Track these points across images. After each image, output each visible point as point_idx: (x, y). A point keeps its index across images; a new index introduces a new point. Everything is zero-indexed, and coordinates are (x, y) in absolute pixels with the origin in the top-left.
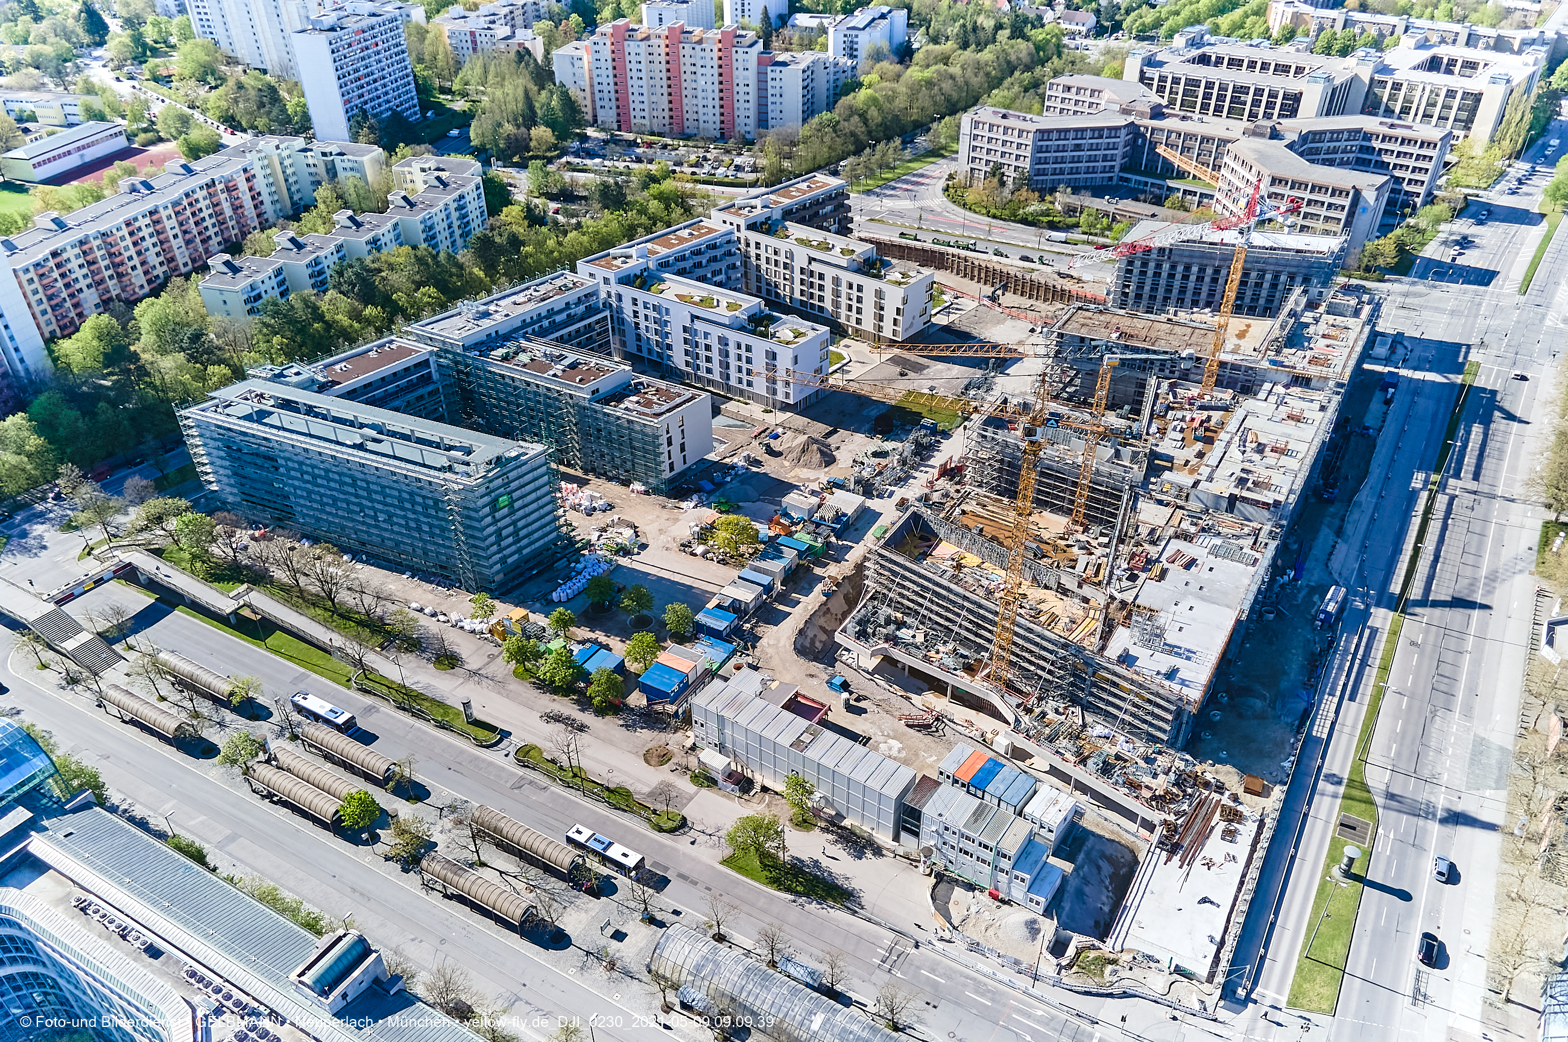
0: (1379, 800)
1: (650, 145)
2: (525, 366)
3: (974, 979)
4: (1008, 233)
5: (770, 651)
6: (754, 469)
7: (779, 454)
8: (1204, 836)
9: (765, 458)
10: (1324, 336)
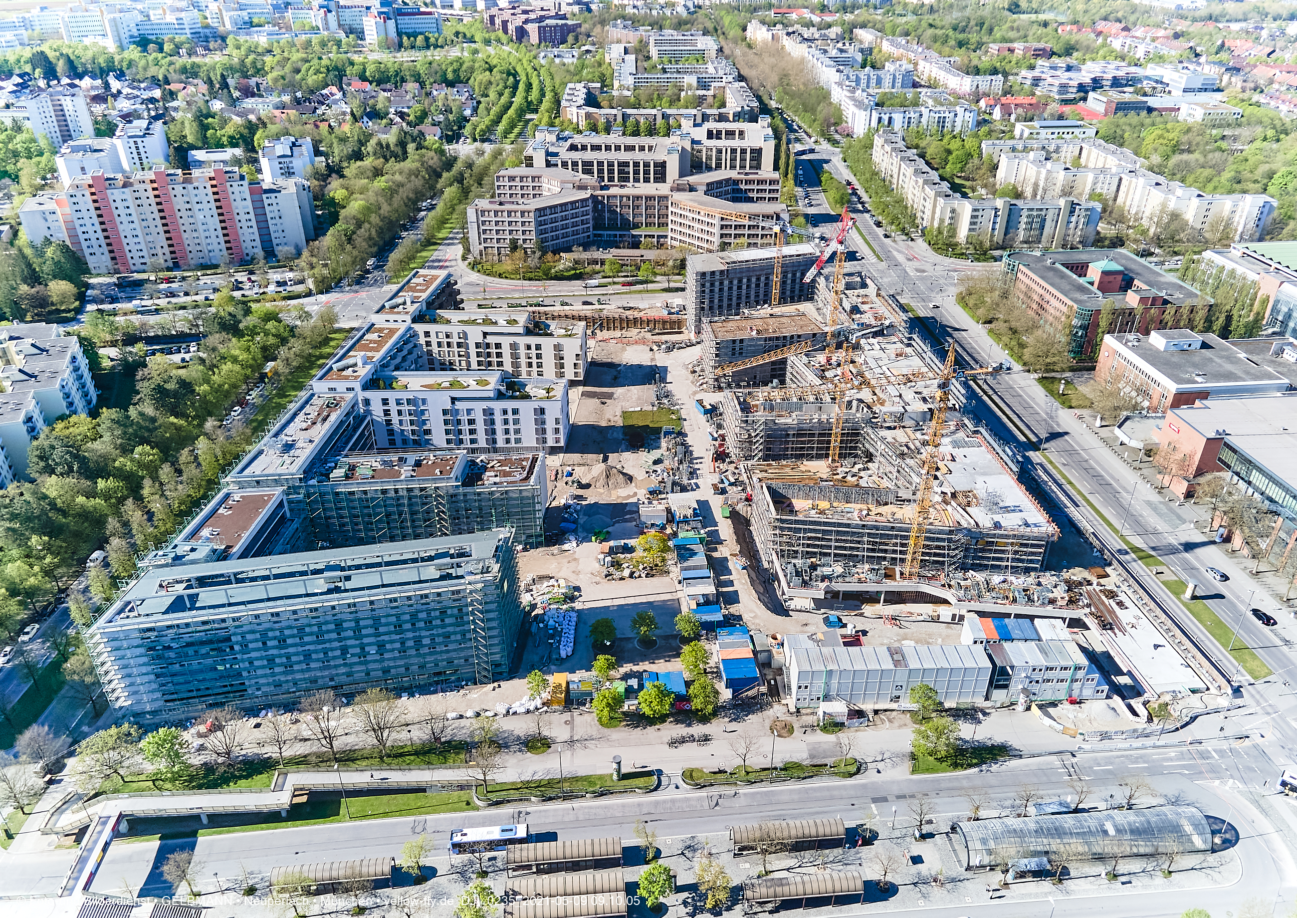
0: (1153, 553)
1: (168, 280)
2: (373, 477)
3: (1122, 756)
4: (551, 288)
5: (757, 621)
6: (584, 503)
7: (588, 486)
8: (1112, 612)
9: (580, 492)
10: (863, 303)
